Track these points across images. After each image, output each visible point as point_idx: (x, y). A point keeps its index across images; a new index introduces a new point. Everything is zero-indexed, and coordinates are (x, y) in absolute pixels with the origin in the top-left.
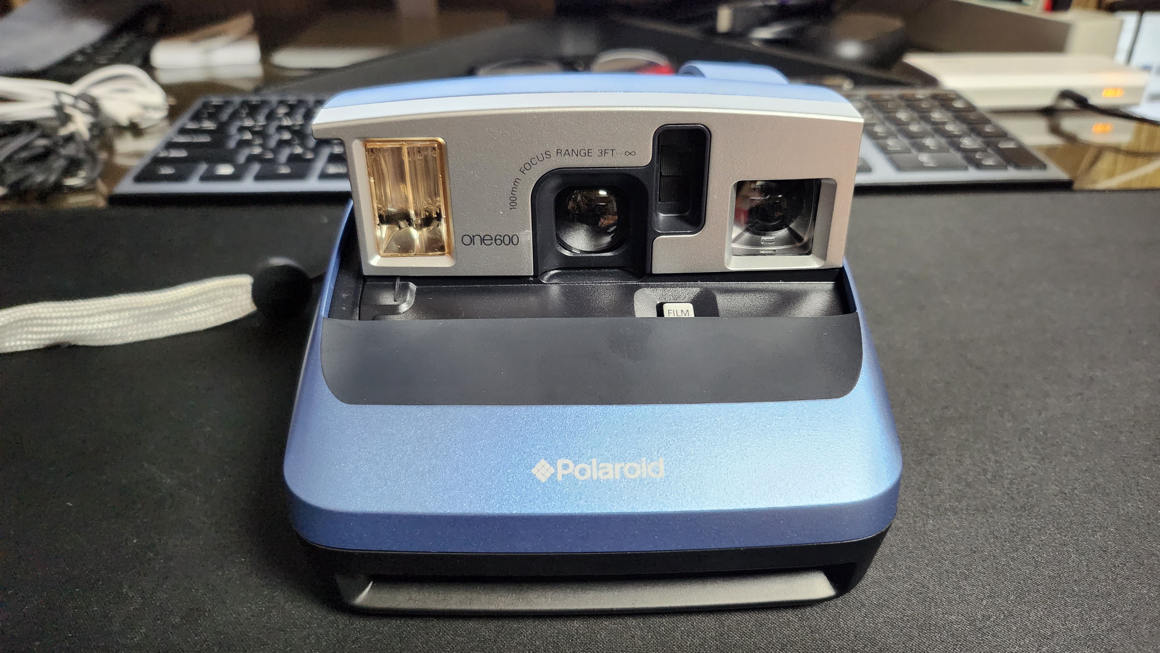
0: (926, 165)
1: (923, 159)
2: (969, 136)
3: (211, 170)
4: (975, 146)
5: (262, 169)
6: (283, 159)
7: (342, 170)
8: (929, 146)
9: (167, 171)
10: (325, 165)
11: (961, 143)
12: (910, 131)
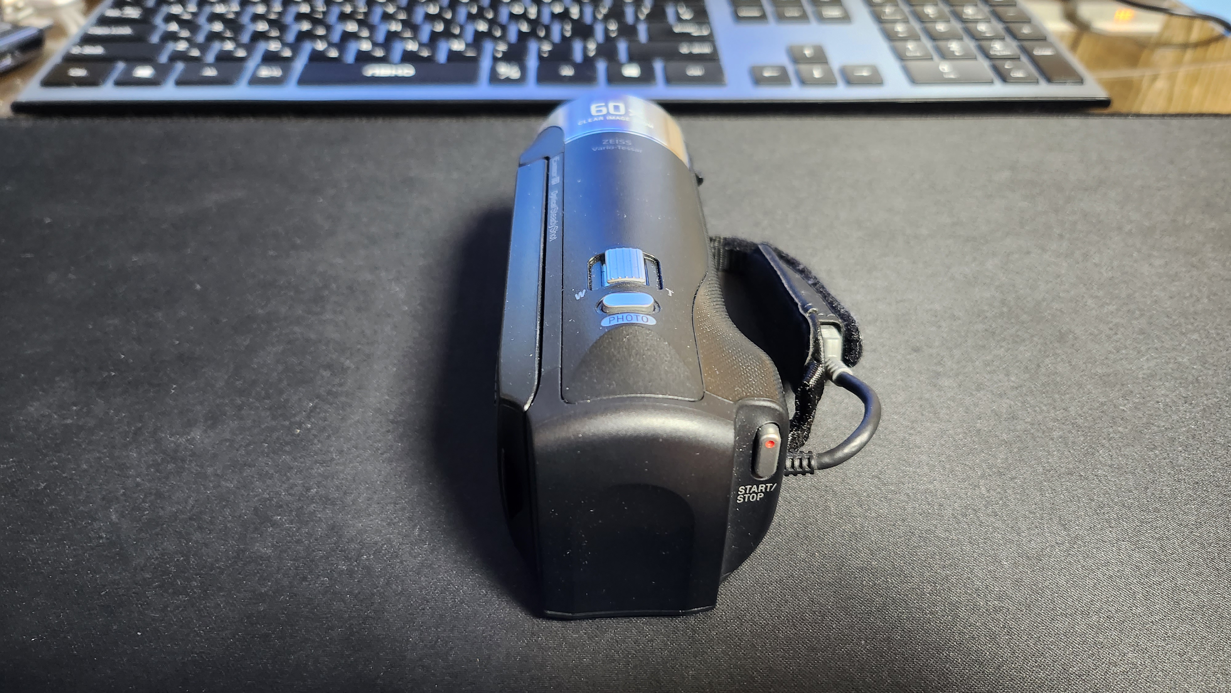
0: (946, 76)
1: (944, 69)
2: (1002, 39)
3: (129, 71)
4: (1007, 53)
5: (185, 71)
6: (210, 57)
7: (276, 72)
8: (953, 52)
9: (78, 72)
10: (258, 67)
11: (991, 48)
12: (936, 30)
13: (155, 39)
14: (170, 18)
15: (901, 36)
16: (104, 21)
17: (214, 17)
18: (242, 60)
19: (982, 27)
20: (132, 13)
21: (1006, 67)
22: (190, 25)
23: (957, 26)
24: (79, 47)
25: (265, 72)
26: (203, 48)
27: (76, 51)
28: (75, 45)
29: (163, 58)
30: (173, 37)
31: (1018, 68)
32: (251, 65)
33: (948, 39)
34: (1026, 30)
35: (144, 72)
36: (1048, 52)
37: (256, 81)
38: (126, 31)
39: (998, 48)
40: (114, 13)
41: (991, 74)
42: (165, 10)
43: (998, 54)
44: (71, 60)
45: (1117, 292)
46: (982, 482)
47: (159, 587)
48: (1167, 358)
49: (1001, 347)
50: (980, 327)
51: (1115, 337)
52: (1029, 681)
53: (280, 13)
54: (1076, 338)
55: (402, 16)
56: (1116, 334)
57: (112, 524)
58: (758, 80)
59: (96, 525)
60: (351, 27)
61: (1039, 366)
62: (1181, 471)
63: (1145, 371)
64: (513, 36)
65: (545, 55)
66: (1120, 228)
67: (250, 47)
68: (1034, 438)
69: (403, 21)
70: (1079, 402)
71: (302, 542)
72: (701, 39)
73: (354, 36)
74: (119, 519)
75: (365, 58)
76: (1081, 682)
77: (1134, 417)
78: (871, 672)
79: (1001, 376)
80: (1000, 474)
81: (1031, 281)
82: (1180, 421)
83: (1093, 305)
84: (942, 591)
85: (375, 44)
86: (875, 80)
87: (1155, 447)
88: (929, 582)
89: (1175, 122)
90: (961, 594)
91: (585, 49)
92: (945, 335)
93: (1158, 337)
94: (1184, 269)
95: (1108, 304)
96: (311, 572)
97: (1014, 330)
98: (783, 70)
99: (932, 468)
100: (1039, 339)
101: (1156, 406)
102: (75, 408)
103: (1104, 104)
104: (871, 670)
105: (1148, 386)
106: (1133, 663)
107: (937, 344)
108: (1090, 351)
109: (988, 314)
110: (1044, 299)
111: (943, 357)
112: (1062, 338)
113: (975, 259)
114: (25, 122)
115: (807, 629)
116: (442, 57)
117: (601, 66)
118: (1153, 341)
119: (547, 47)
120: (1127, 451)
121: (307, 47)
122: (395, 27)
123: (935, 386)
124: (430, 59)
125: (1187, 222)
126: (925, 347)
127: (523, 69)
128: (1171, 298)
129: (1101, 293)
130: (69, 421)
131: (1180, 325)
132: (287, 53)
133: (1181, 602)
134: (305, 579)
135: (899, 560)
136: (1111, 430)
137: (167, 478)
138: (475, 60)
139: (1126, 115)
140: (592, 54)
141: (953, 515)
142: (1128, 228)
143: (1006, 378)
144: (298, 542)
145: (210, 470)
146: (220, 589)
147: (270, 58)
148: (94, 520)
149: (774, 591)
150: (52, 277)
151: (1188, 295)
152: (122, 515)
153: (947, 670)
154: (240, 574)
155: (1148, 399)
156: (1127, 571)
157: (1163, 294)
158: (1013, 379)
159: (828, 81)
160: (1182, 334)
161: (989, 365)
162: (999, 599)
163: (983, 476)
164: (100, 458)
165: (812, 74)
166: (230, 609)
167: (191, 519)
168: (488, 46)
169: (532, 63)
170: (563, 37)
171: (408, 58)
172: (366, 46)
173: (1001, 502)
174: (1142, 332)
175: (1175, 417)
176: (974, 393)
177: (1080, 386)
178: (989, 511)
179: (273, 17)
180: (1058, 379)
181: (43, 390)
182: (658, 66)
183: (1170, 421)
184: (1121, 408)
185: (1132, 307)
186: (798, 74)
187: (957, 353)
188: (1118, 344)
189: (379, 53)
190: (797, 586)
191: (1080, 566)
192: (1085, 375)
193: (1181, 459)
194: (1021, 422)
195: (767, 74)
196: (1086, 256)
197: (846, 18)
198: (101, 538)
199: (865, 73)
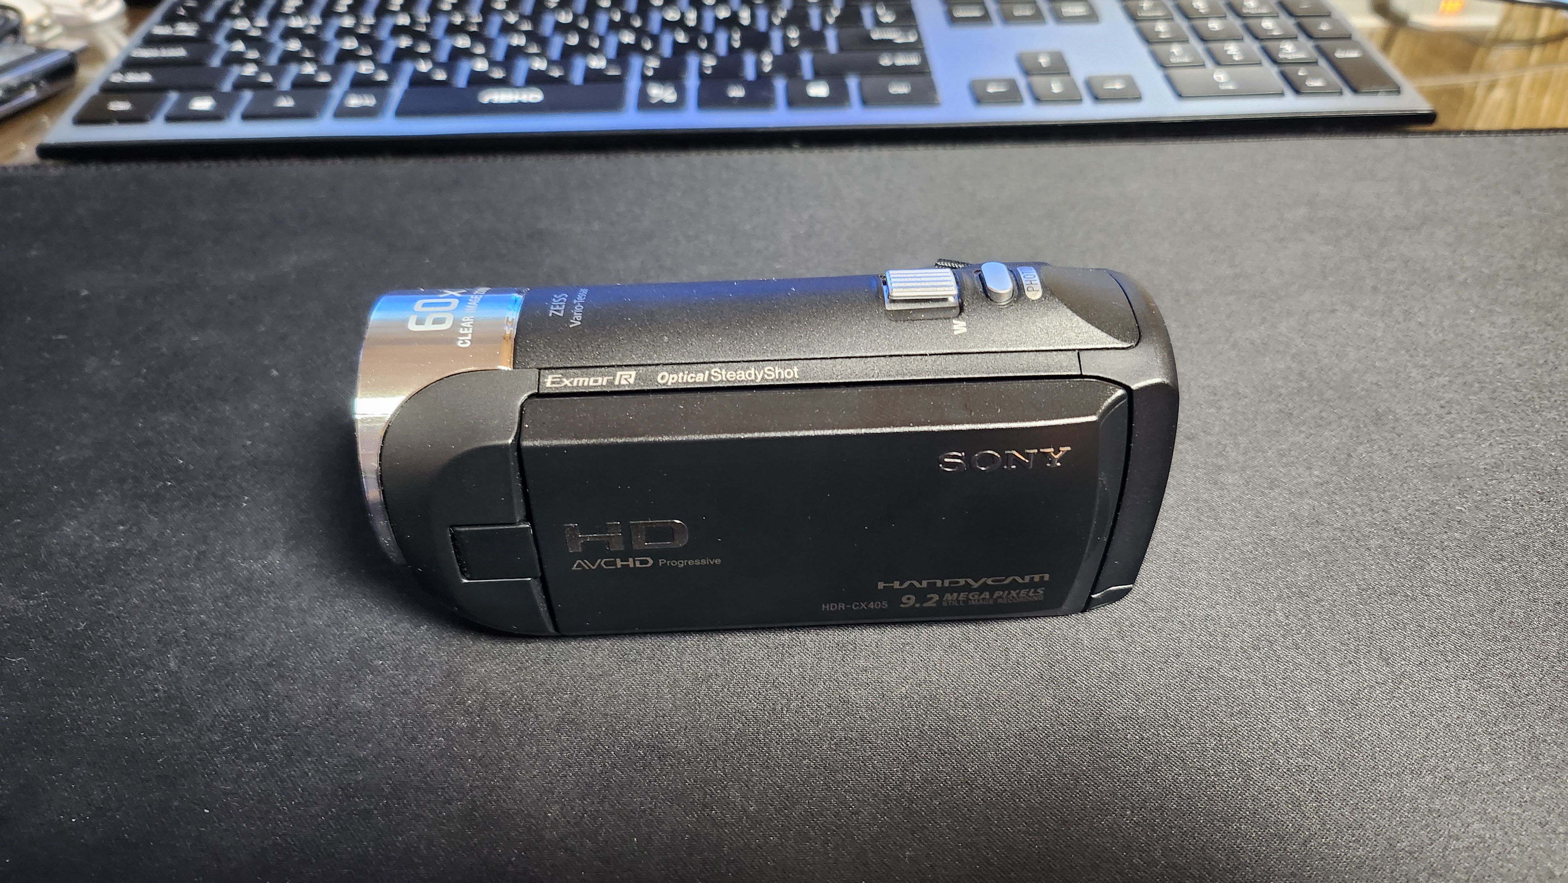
0: (1223, 87)
1: (1220, 79)
2: (1294, 38)
3: (183, 103)
4: (1301, 55)
5: (254, 101)
6: (286, 84)
7: (369, 101)
8: (1231, 56)
9: (120, 106)
10: (345, 95)
11: (1280, 50)
12: (1208, 28)
13: (216, 62)
14: (235, 35)
15: (1163, 36)
16: (151, 41)
17: (289, 33)
18: (325, 85)
19: (1267, 24)
20: (187, 29)
21: (1300, 74)
22: (259, 43)
23: (1236, 24)
24: (122, 75)
25: (354, 101)
26: (277, 72)
27: (117, 78)
28: (115, 72)
29: (227, 86)
30: (239, 59)
31: (1315, 76)
32: (337, 92)
33: (1224, 40)
34: (1324, 27)
35: (203, 104)
36: (1354, 54)
37: (343, 112)
38: (180, 52)
39: (1288, 51)
40: (164, 31)
41: (1280, 84)
42: (228, 25)
43: (1289, 57)
44: (111, 90)
45: (1450, 358)
46: (1279, 605)
47: (231, 751)
48: (1517, 443)
49: (1301, 432)
50: (1273, 407)
51: (1449, 418)
52: (1344, 860)
53: (372, 27)
54: (1397, 420)
55: (526, 26)
56: (1450, 413)
57: (170, 673)
58: (980, 98)
59: (151, 674)
60: (463, 42)
61: (1349, 455)
62: (1537, 587)
63: (1488, 461)
64: (666, 50)
65: (709, 72)
66: (1451, 278)
67: (335, 70)
68: (1345, 549)
69: (526, 33)
70: (1403, 501)
71: (411, 693)
72: (906, 48)
73: (467, 53)
74: (179, 667)
75: (480, 81)
76: (1412, 861)
77: (1475, 519)
78: (1140, 851)
79: (1301, 470)
80: (1302, 595)
81: (1338, 347)
82: (1535, 524)
83: (1420, 377)
84: (1229, 746)
85: (493, 63)
86: (1132, 95)
87: (1503, 559)
88: (1212, 735)
89: (1520, 140)
90: (1255, 750)
91: (759, 64)
92: (1227, 418)
93: (1504, 417)
94: (1536, 329)
95: (1439, 375)
96: (421, 731)
97: (1317, 410)
98: (1012, 85)
99: (1213, 588)
100: (1351, 421)
101: (1503, 505)
102: (121, 528)
103: (1428, 118)
104: (1140, 848)
105: (1492, 480)
106: (1479, 836)
107: (1217, 429)
108: (1416, 436)
109: (1283, 391)
110: (1355, 371)
111: (1225, 446)
112: (1378, 419)
113: (1264, 320)
114: (55, 170)
115: (1056, 796)
116: (577, 77)
117: (780, 85)
118: (1498, 421)
119: (710, 62)
120: (1466, 564)
121: (407, 69)
122: (518, 40)
123: (1216, 484)
124: (562, 81)
125: (1539, 268)
126: (1202, 434)
127: (681, 90)
128: (1520, 365)
129: (1428, 362)
130: (114, 544)
131: (1532, 399)
132: (382, 76)
133: (1541, 757)
134: (414, 739)
135: (1173, 708)
136: (1445, 537)
137: (239, 613)
138: (619, 80)
139: (1457, 133)
140: (767, 69)
141: (1242, 648)
142: (1461, 277)
143: (1307, 473)
144: (405, 692)
145: (292, 603)
146: (308, 754)
147: (361, 84)
148: (148, 668)
149: (1013, 748)
150: (91, 363)
151: (1541, 362)
152: (183, 662)
153: (1237, 847)
154: (332, 734)
155: (1493, 496)
156: (1470, 717)
157: (1509, 361)
158: (1316, 473)
159: (1071, 98)
160: (1534, 411)
161: (1284, 456)
162: (1304, 754)
163: (1279, 598)
164: (155, 591)
165: (1051, 87)
166: (320, 779)
167: (270, 665)
168: (636, 62)
169: (692, 82)
170: (731, 48)
171: (535, 79)
172: (481, 65)
173: (1304, 631)
174: (1482, 410)
175: (1528, 519)
176: (1266, 491)
177: (1404, 481)
178: (1289, 643)
179: (363, 30)
180: (1376, 472)
181: (82, 505)
182: (852, 83)
183: (1522, 524)
184: (1457, 508)
185: (1470, 378)
186: (1030, 88)
187: (1243, 440)
188: (1453, 425)
189: (498, 74)
190: (1042, 742)
191: (1407, 712)
192: (1411, 467)
193: (1536, 574)
194: (1328, 528)
195: (991, 89)
196: (1408, 314)
197: (1092, 17)
198: (157, 690)
199: (1118, 86)
